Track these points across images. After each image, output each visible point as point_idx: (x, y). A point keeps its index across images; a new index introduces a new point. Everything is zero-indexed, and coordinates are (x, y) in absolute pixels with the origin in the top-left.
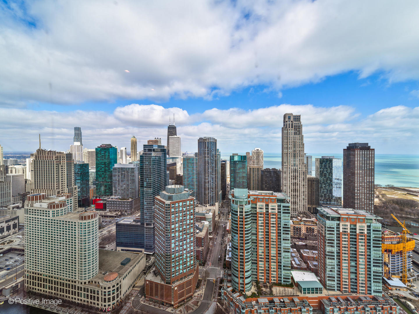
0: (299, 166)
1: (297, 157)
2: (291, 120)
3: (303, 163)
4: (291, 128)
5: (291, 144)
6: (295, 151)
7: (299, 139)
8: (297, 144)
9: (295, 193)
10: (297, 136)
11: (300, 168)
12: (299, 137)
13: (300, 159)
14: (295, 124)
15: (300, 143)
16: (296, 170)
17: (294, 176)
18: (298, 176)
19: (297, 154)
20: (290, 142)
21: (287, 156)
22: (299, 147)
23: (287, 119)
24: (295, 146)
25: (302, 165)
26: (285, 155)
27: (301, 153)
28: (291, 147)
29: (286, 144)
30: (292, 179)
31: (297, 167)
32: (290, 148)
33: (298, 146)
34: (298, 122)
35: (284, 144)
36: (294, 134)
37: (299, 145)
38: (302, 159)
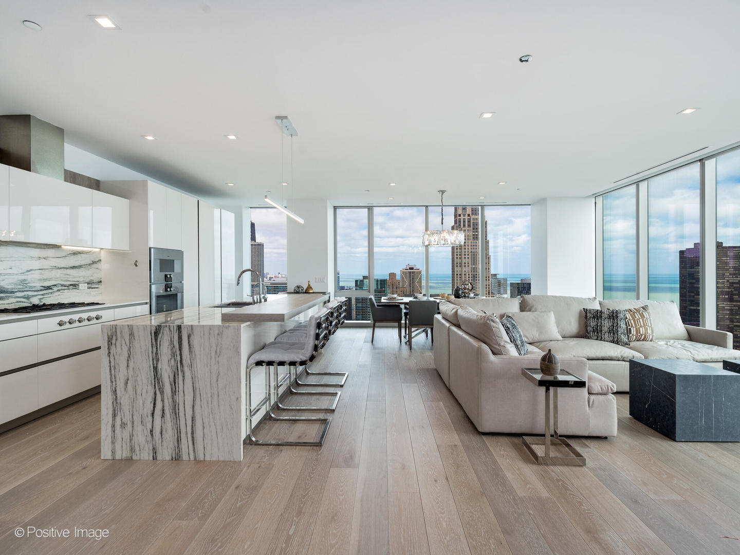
1: (478, 281)
2: (468, 212)
3: (489, 292)
5: (467, 256)
6: (474, 270)
8: (478, 256)
10: (478, 241)
14: (474, 219)
20: (467, 253)
23: (460, 212)
24: (474, 260)
26: (457, 277)
29: (459, 256)
32: (467, 265)
35: (455, 256)
36: (473, 238)
38: (486, 285)
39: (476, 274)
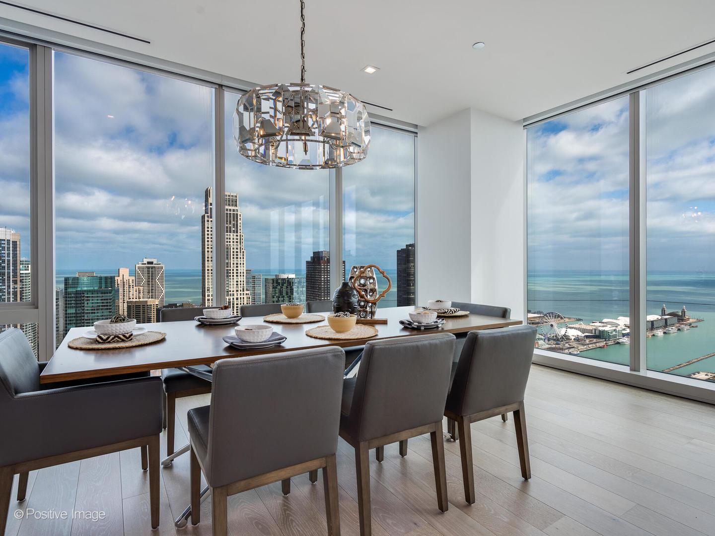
0: (235, 295)
1: (232, 277)
3: (243, 289)
7: (235, 240)
8: (232, 250)
10: (232, 234)
11: (237, 299)
12: (235, 237)
13: (237, 282)
14: (227, 210)
15: (237, 249)
19: (232, 271)
22: (235, 256)
24: (227, 255)
25: (242, 292)
26: (208, 273)
27: (239, 268)
29: (210, 250)
31: (231, 297)
33: (233, 255)
34: (233, 208)
35: (206, 250)
36: (227, 231)
37: (235, 254)
38: (241, 281)
39: (230, 270)
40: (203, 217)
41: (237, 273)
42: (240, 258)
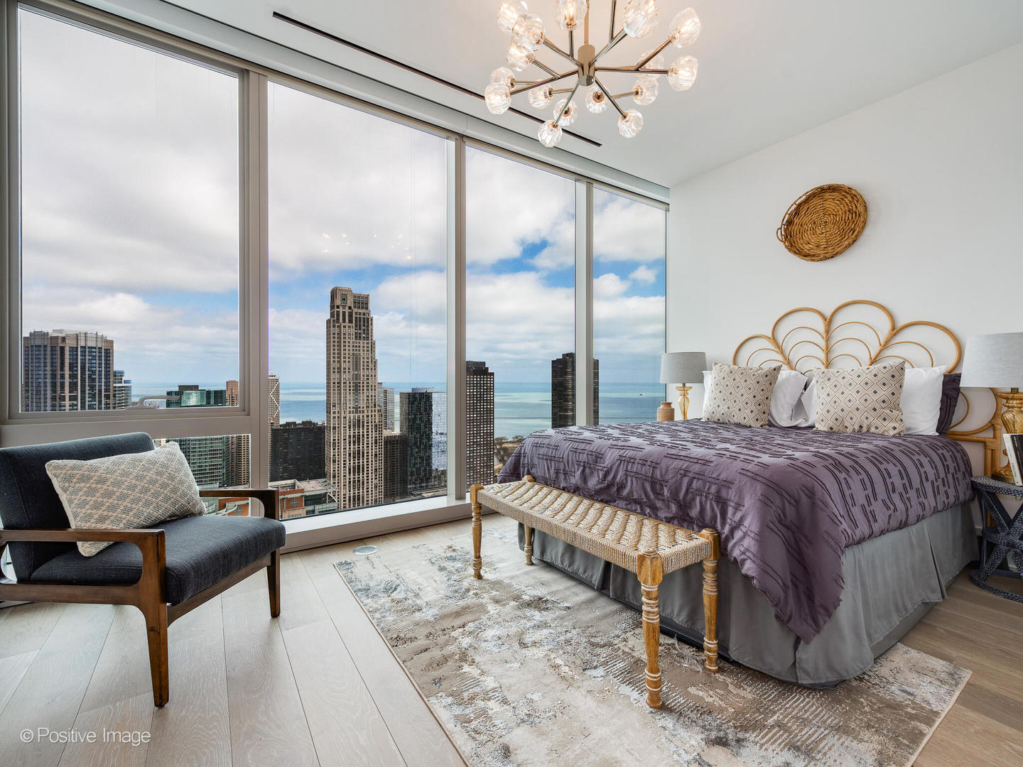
0: (366, 412)
1: (361, 391)
2: (348, 304)
3: (375, 405)
4: (347, 324)
5: (347, 360)
6: (357, 377)
7: (366, 349)
8: (362, 360)
9: (356, 476)
10: (361, 342)
11: (368, 416)
12: (365, 345)
13: (368, 396)
14: (356, 313)
15: (368, 358)
16: (359, 421)
17: (354, 436)
18: (363, 435)
19: (361, 385)
20: (347, 356)
21: (340, 390)
22: (365, 368)
23: (338, 302)
24: (356, 365)
25: (373, 409)
26: (334, 387)
27: (370, 381)
28: (349, 369)
29: (336, 360)
30: (350, 442)
31: (361, 415)
32: (347, 371)
34: (364, 311)
35: (332, 360)
36: (356, 337)
37: (365, 364)
38: (372, 396)
39: (360, 383)
40: (328, 322)
41: (368, 386)
42: (372, 369)
